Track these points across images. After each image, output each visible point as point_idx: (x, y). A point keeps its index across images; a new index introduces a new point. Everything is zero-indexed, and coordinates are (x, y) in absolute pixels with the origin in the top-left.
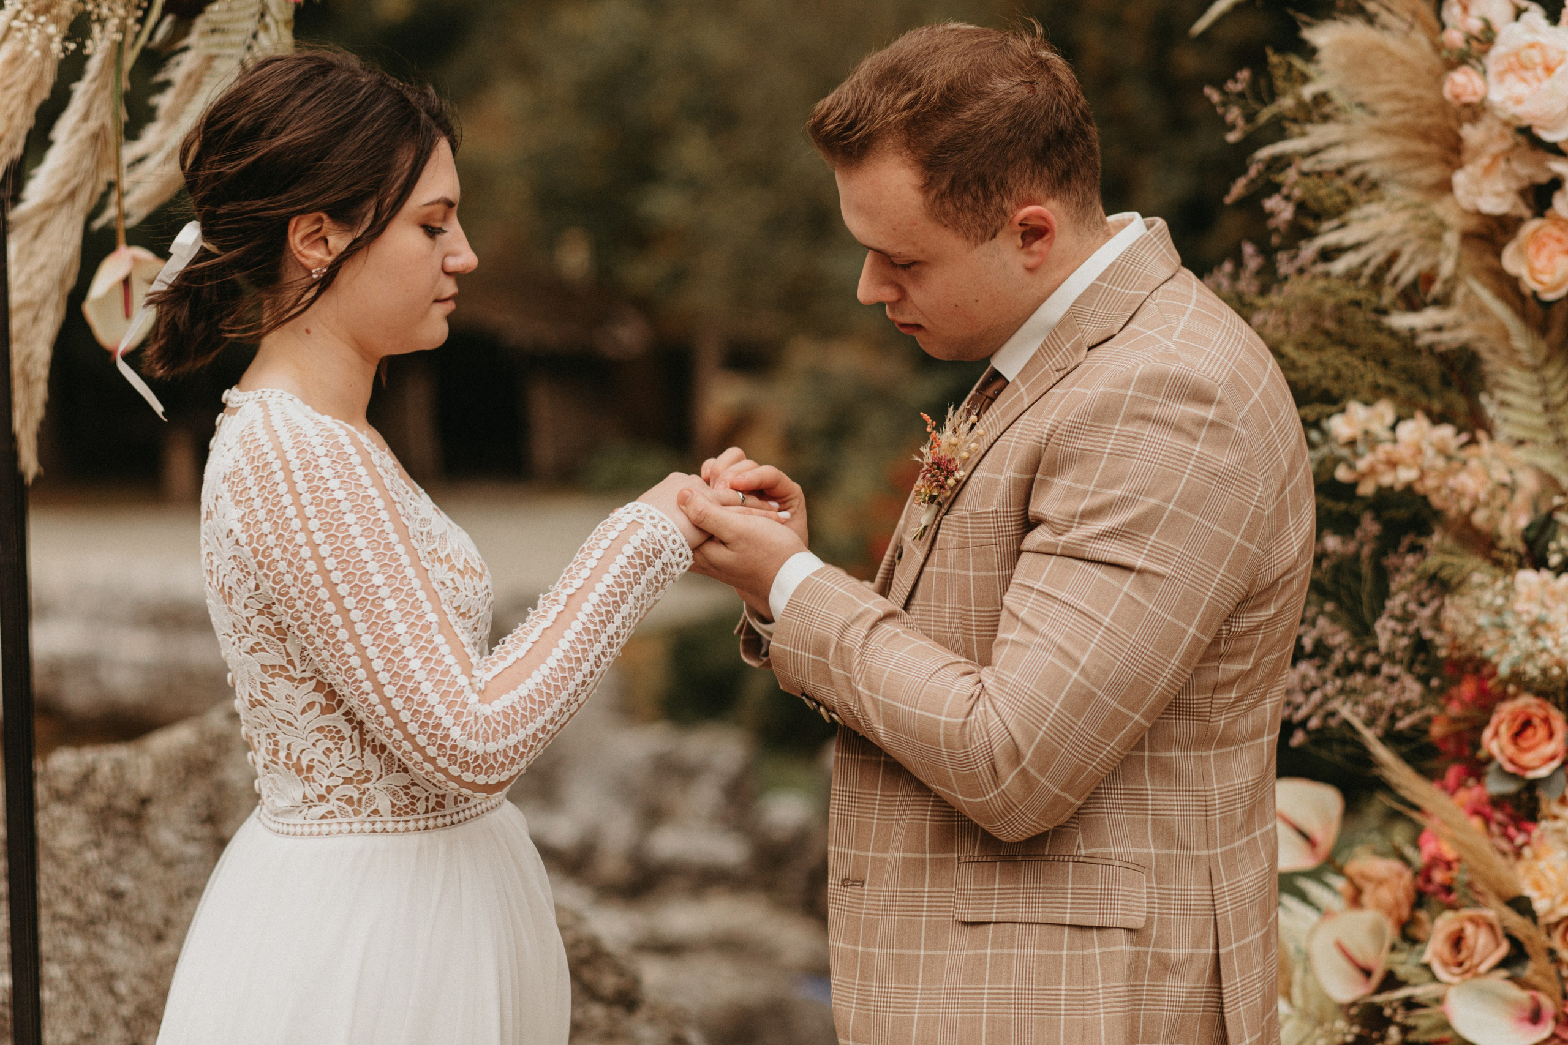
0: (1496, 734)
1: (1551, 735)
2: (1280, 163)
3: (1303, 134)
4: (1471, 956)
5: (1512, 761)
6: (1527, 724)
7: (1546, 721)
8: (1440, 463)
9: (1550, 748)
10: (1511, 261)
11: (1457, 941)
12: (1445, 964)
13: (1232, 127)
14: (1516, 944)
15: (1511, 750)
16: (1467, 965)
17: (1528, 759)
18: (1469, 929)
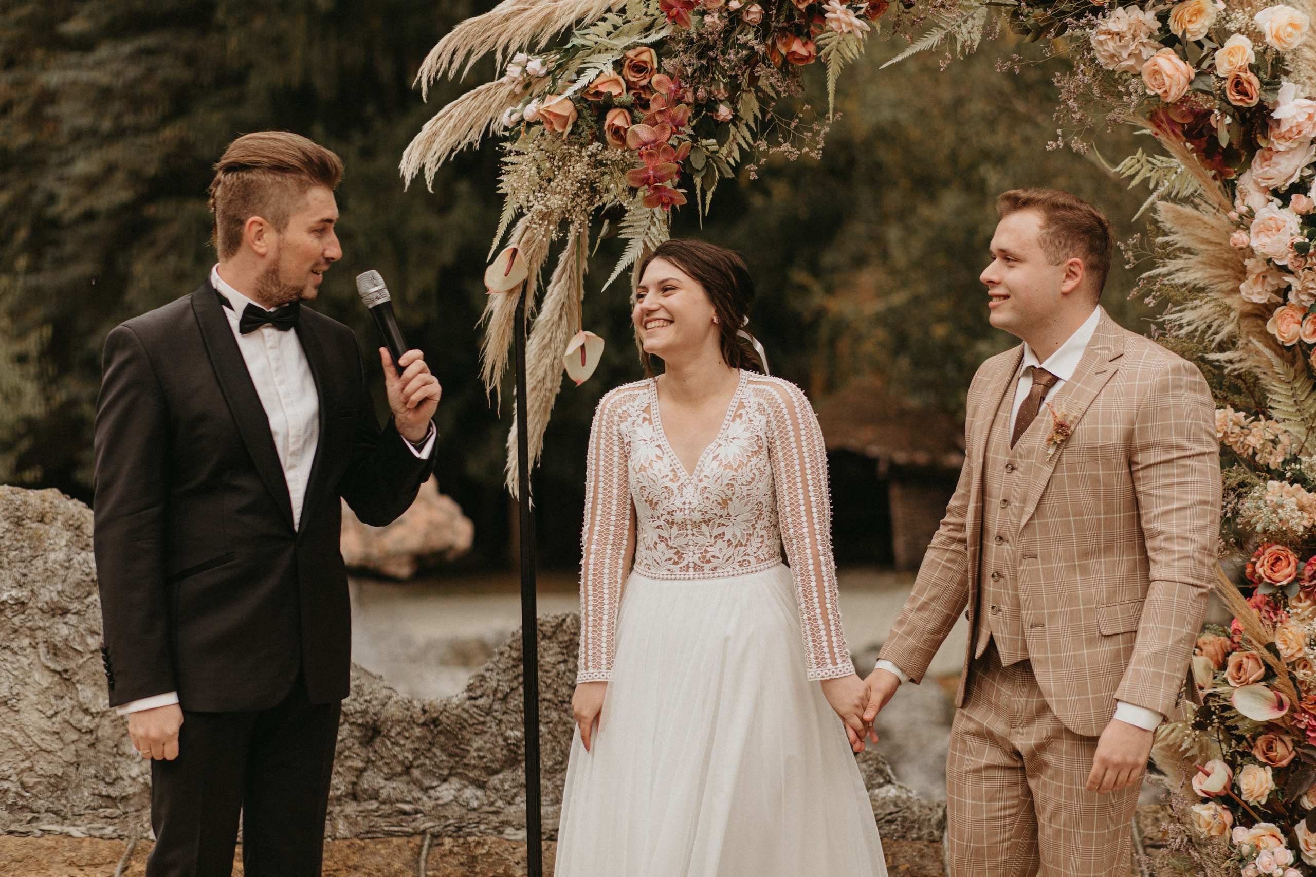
0: (1262, 565)
1: (1289, 563)
2: (1152, 279)
3: (1164, 266)
4: (1245, 673)
5: (1269, 578)
6: (1278, 559)
7: (1287, 557)
8: (1237, 430)
9: (1288, 571)
10: (1270, 328)
11: (1239, 667)
12: (1234, 679)
13: (1129, 262)
14: (1268, 668)
15: (1269, 572)
16: (1242, 679)
17: (1276, 576)
18: (1245, 660)
